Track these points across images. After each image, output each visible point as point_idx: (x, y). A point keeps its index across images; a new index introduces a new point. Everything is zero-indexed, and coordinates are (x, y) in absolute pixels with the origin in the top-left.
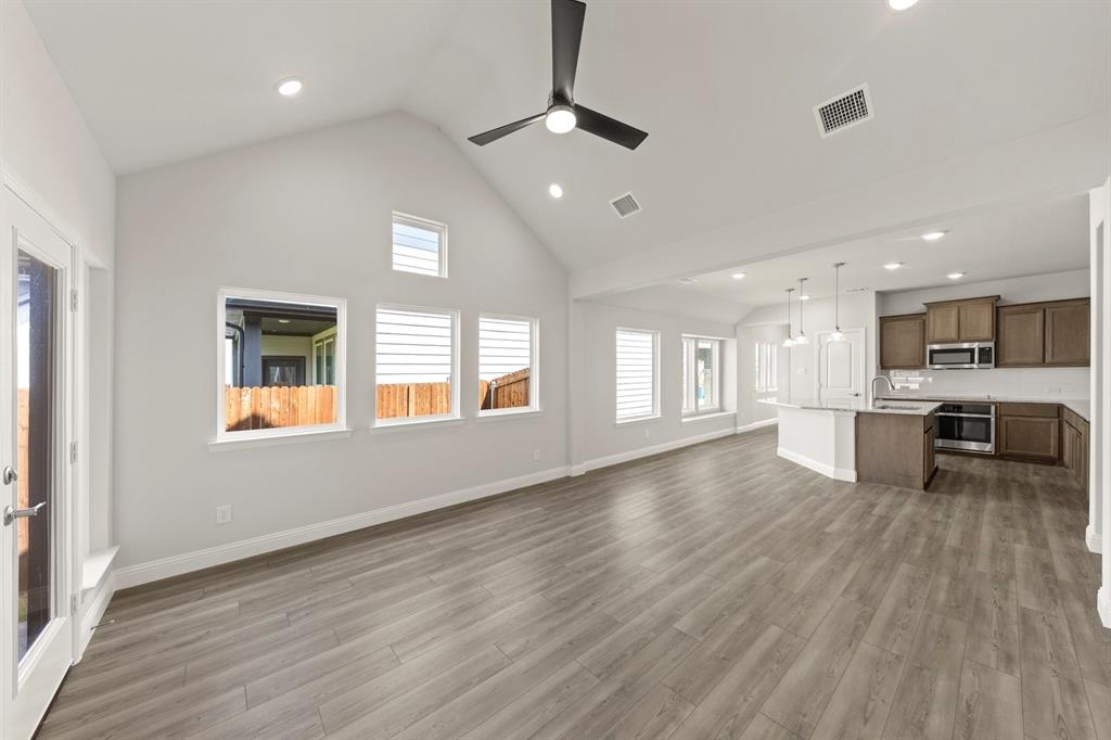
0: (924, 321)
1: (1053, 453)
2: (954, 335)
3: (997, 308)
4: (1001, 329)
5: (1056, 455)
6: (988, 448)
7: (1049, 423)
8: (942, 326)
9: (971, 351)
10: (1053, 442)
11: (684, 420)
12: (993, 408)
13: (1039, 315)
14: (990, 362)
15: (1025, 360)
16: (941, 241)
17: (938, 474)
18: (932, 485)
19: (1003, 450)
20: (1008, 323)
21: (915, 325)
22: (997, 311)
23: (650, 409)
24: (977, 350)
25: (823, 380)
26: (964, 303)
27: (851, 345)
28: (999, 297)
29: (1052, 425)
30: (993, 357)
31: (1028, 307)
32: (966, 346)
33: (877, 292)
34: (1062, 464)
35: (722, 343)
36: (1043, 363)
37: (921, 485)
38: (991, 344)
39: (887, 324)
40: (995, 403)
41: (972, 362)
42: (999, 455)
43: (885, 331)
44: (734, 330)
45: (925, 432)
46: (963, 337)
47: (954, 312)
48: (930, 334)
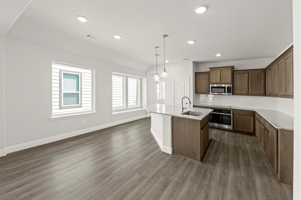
0: (209, 75)
1: (252, 131)
2: (219, 81)
3: (233, 71)
4: (234, 79)
5: (253, 132)
6: (230, 127)
7: (251, 118)
8: (215, 77)
9: (225, 88)
10: (252, 127)
11: (113, 113)
12: (232, 111)
13: (247, 75)
14: (231, 93)
15: (242, 92)
16: (220, 56)
17: (212, 142)
18: (204, 159)
19: (235, 129)
20: (237, 77)
21: (206, 76)
22: (233, 72)
23: (91, 108)
24: (226, 88)
25: (176, 97)
26: (222, 69)
27: (185, 83)
28: (234, 66)
29: (252, 119)
30: (231, 91)
31: (243, 72)
32: (223, 85)
33: (194, 62)
34: (255, 136)
35: (141, 79)
36: (248, 94)
37: (199, 158)
38: (231, 86)
39: (197, 75)
40: (232, 109)
41: (225, 92)
42: (234, 131)
43: (197, 78)
44: (146, 74)
45: (201, 129)
46: (222, 82)
47: (219, 72)
48: (211, 81)
